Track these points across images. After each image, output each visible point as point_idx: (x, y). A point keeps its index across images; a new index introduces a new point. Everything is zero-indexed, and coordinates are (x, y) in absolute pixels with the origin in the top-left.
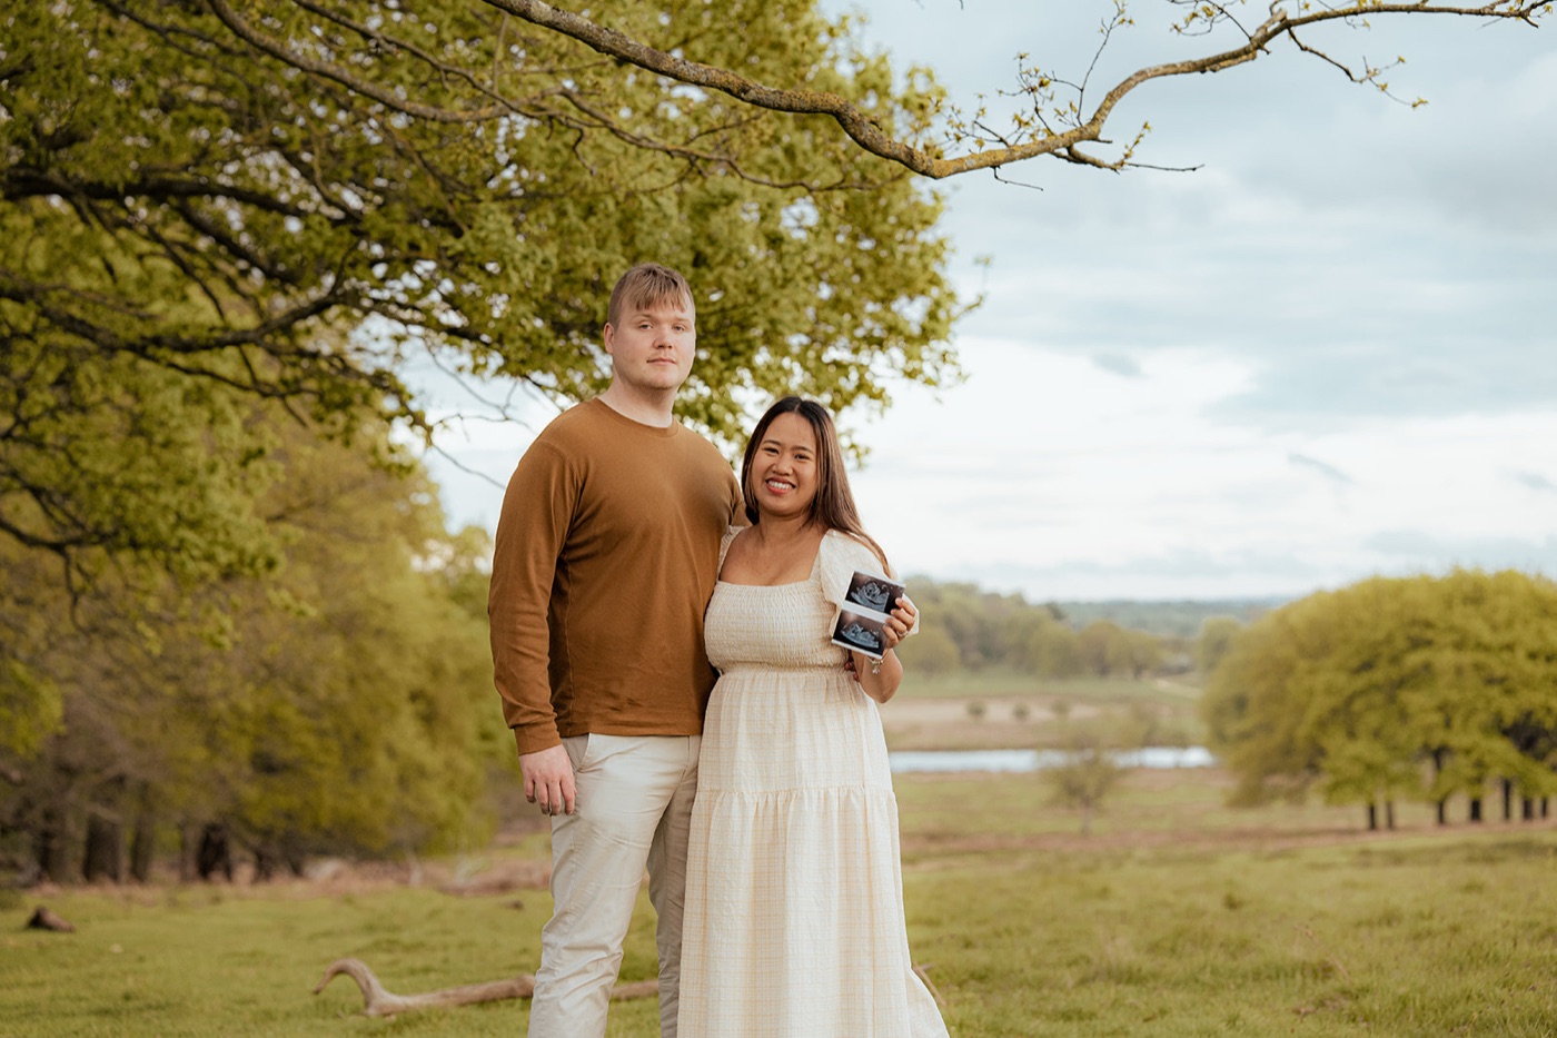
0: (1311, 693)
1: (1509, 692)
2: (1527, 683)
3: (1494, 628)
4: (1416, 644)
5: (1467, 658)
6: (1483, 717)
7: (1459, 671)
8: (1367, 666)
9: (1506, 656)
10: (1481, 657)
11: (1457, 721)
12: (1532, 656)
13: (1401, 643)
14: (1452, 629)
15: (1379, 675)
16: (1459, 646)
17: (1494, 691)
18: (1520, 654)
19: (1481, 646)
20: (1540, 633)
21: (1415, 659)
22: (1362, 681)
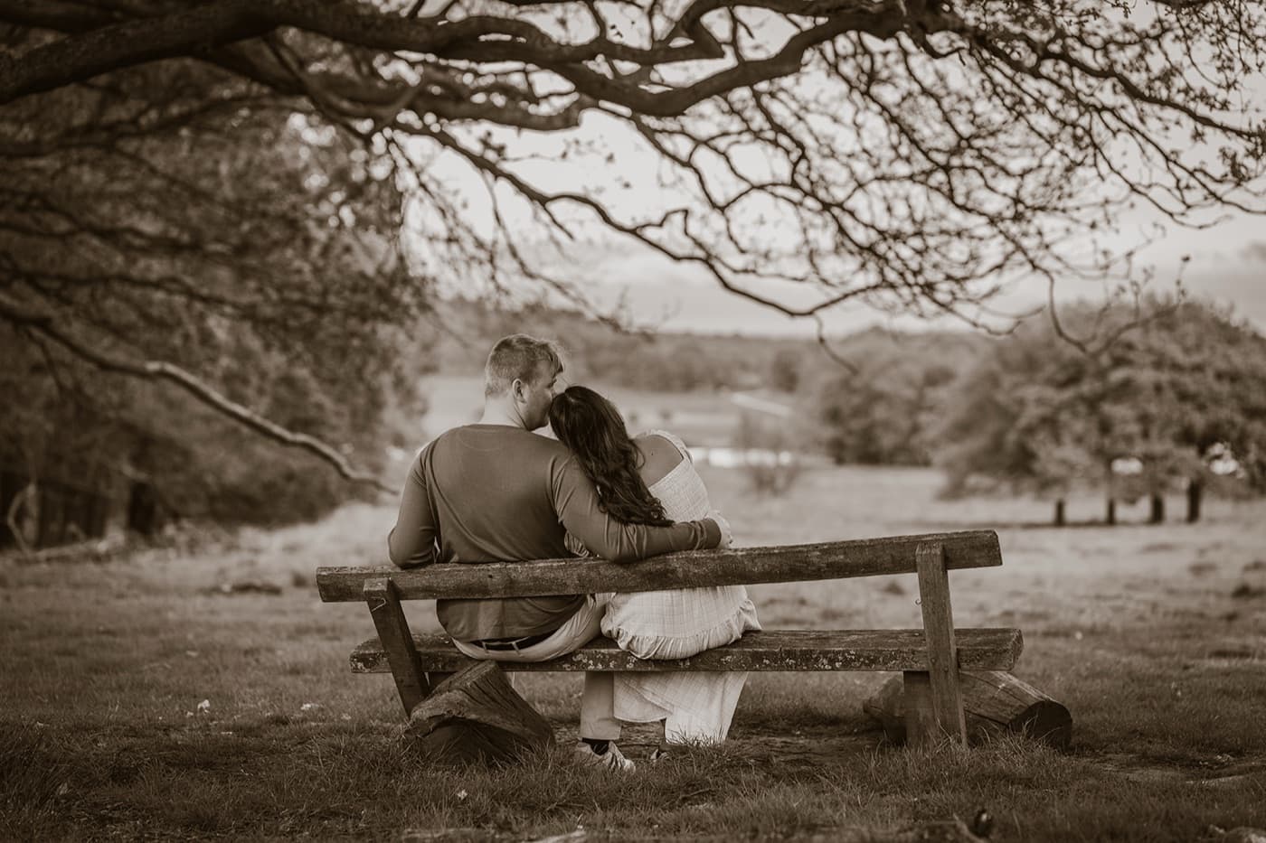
0: (1021, 403)
1: (1201, 408)
2: (1217, 401)
3: (1187, 351)
4: (1119, 362)
5: (1165, 377)
6: (1175, 429)
7: (1158, 388)
8: (1073, 380)
9: (1198, 376)
10: (1176, 376)
11: (1154, 432)
12: (1219, 376)
13: (1105, 360)
14: (1150, 350)
15: (1086, 387)
16: (1158, 365)
17: (1188, 407)
18: (1210, 374)
19: (1176, 367)
20: (1226, 357)
21: (1118, 375)
22: (1068, 394)
